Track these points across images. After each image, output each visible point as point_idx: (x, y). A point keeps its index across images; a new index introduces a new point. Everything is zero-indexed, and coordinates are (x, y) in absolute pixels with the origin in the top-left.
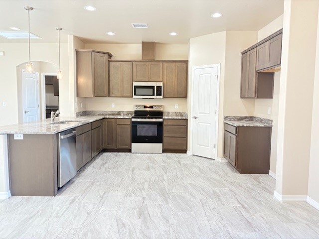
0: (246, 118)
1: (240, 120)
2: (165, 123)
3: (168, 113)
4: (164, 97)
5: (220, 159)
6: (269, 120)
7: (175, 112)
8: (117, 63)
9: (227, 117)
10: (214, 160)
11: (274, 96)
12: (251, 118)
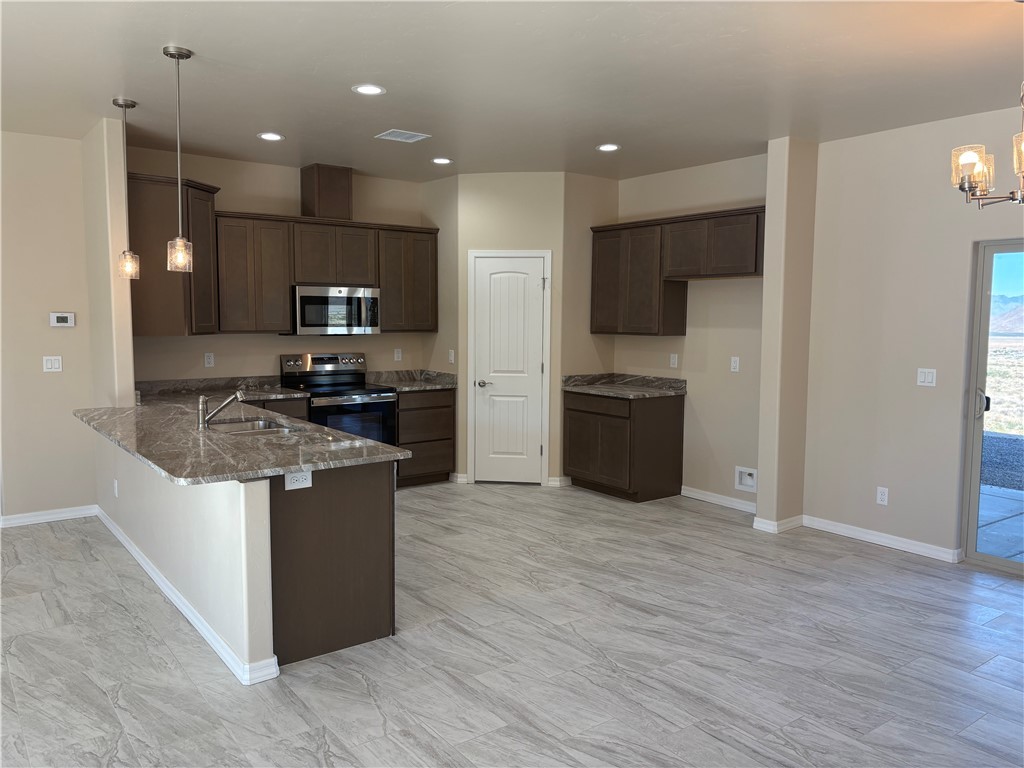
0: (602, 377)
1: (592, 383)
2: (402, 406)
3: (379, 374)
4: (382, 331)
5: (556, 482)
6: (677, 381)
7: (397, 372)
8: (242, 222)
9: (570, 377)
10: (539, 484)
11: (688, 330)
12: (611, 379)
